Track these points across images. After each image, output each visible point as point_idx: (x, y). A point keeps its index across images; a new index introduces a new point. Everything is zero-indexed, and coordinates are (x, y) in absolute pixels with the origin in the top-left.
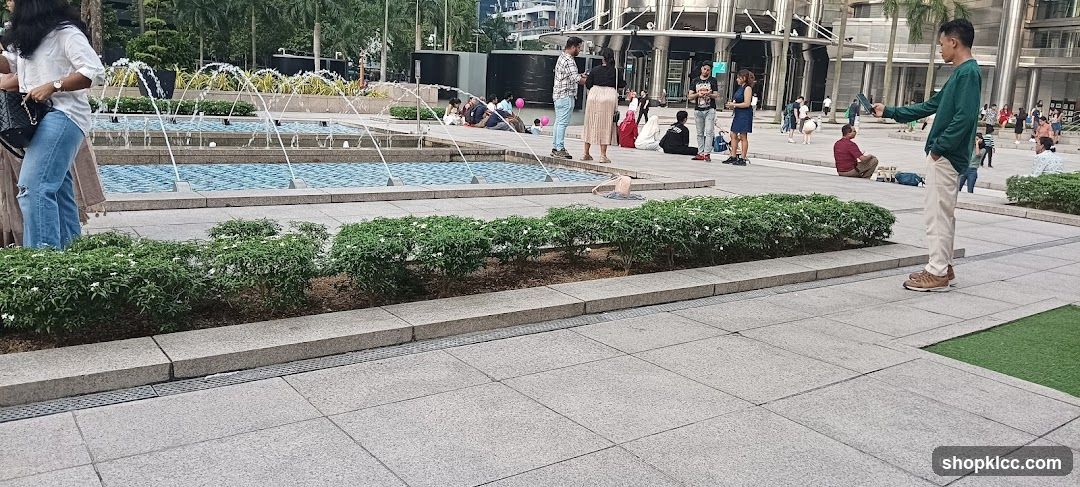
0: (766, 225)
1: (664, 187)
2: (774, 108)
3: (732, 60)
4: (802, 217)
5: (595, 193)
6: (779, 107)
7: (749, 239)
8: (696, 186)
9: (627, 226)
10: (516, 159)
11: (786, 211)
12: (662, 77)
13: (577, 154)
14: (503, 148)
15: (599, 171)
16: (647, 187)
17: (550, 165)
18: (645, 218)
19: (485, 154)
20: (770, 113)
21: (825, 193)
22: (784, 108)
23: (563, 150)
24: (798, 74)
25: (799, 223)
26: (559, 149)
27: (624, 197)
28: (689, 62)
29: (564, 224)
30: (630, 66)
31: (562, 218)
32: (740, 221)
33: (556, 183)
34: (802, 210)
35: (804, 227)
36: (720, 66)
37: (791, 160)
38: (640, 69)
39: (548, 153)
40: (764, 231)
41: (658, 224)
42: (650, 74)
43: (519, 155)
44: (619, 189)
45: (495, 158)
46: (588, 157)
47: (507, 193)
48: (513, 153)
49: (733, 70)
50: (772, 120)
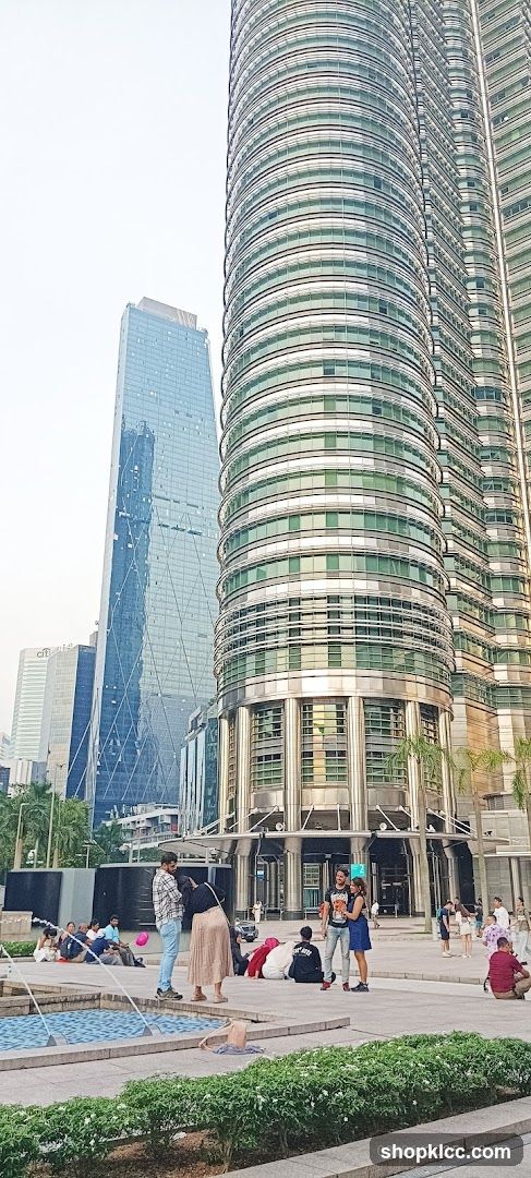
0: (398, 1081)
1: (289, 1032)
2: (423, 915)
3: (372, 860)
4: (440, 1067)
5: (202, 1047)
6: (428, 913)
7: (379, 1104)
8: (327, 1027)
9: (222, 1100)
10: (113, 1005)
11: (421, 1059)
12: (298, 885)
13: (188, 994)
14: (98, 991)
15: (214, 1015)
16: (268, 1035)
17: (155, 1010)
18: (245, 1086)
19: (76, 1001)
20: (420, 920)
21: (466, 1029)
22: (434, 914)
23: (170, 989)
24: (443, 872)
25: (437, 1074)
26: (164, 989)
27: (238, 1051)
28: (326, 865)
29: (141, 1103)
30: (261, 873)
31: (139, 1096)
32: (366, 1078)
33: (157, 1037)
34: (438, 1057)
35: (444, 1078)
36: (359, 868)
37: (447, 980)
38: (273, 875)
39: (152, 995)
40: (397, 1089)
41: (262, 1094)
42: (284, 880)
43: (117, 998)
44: (232, 1041)
45: (88, 1004)
46: (200, 997)
47: (88, 1057)
48: (110, 997)
49: (374, 872)
50: (422, 929)
